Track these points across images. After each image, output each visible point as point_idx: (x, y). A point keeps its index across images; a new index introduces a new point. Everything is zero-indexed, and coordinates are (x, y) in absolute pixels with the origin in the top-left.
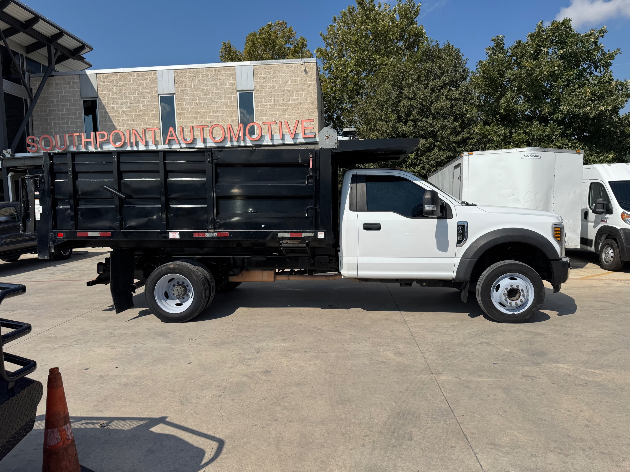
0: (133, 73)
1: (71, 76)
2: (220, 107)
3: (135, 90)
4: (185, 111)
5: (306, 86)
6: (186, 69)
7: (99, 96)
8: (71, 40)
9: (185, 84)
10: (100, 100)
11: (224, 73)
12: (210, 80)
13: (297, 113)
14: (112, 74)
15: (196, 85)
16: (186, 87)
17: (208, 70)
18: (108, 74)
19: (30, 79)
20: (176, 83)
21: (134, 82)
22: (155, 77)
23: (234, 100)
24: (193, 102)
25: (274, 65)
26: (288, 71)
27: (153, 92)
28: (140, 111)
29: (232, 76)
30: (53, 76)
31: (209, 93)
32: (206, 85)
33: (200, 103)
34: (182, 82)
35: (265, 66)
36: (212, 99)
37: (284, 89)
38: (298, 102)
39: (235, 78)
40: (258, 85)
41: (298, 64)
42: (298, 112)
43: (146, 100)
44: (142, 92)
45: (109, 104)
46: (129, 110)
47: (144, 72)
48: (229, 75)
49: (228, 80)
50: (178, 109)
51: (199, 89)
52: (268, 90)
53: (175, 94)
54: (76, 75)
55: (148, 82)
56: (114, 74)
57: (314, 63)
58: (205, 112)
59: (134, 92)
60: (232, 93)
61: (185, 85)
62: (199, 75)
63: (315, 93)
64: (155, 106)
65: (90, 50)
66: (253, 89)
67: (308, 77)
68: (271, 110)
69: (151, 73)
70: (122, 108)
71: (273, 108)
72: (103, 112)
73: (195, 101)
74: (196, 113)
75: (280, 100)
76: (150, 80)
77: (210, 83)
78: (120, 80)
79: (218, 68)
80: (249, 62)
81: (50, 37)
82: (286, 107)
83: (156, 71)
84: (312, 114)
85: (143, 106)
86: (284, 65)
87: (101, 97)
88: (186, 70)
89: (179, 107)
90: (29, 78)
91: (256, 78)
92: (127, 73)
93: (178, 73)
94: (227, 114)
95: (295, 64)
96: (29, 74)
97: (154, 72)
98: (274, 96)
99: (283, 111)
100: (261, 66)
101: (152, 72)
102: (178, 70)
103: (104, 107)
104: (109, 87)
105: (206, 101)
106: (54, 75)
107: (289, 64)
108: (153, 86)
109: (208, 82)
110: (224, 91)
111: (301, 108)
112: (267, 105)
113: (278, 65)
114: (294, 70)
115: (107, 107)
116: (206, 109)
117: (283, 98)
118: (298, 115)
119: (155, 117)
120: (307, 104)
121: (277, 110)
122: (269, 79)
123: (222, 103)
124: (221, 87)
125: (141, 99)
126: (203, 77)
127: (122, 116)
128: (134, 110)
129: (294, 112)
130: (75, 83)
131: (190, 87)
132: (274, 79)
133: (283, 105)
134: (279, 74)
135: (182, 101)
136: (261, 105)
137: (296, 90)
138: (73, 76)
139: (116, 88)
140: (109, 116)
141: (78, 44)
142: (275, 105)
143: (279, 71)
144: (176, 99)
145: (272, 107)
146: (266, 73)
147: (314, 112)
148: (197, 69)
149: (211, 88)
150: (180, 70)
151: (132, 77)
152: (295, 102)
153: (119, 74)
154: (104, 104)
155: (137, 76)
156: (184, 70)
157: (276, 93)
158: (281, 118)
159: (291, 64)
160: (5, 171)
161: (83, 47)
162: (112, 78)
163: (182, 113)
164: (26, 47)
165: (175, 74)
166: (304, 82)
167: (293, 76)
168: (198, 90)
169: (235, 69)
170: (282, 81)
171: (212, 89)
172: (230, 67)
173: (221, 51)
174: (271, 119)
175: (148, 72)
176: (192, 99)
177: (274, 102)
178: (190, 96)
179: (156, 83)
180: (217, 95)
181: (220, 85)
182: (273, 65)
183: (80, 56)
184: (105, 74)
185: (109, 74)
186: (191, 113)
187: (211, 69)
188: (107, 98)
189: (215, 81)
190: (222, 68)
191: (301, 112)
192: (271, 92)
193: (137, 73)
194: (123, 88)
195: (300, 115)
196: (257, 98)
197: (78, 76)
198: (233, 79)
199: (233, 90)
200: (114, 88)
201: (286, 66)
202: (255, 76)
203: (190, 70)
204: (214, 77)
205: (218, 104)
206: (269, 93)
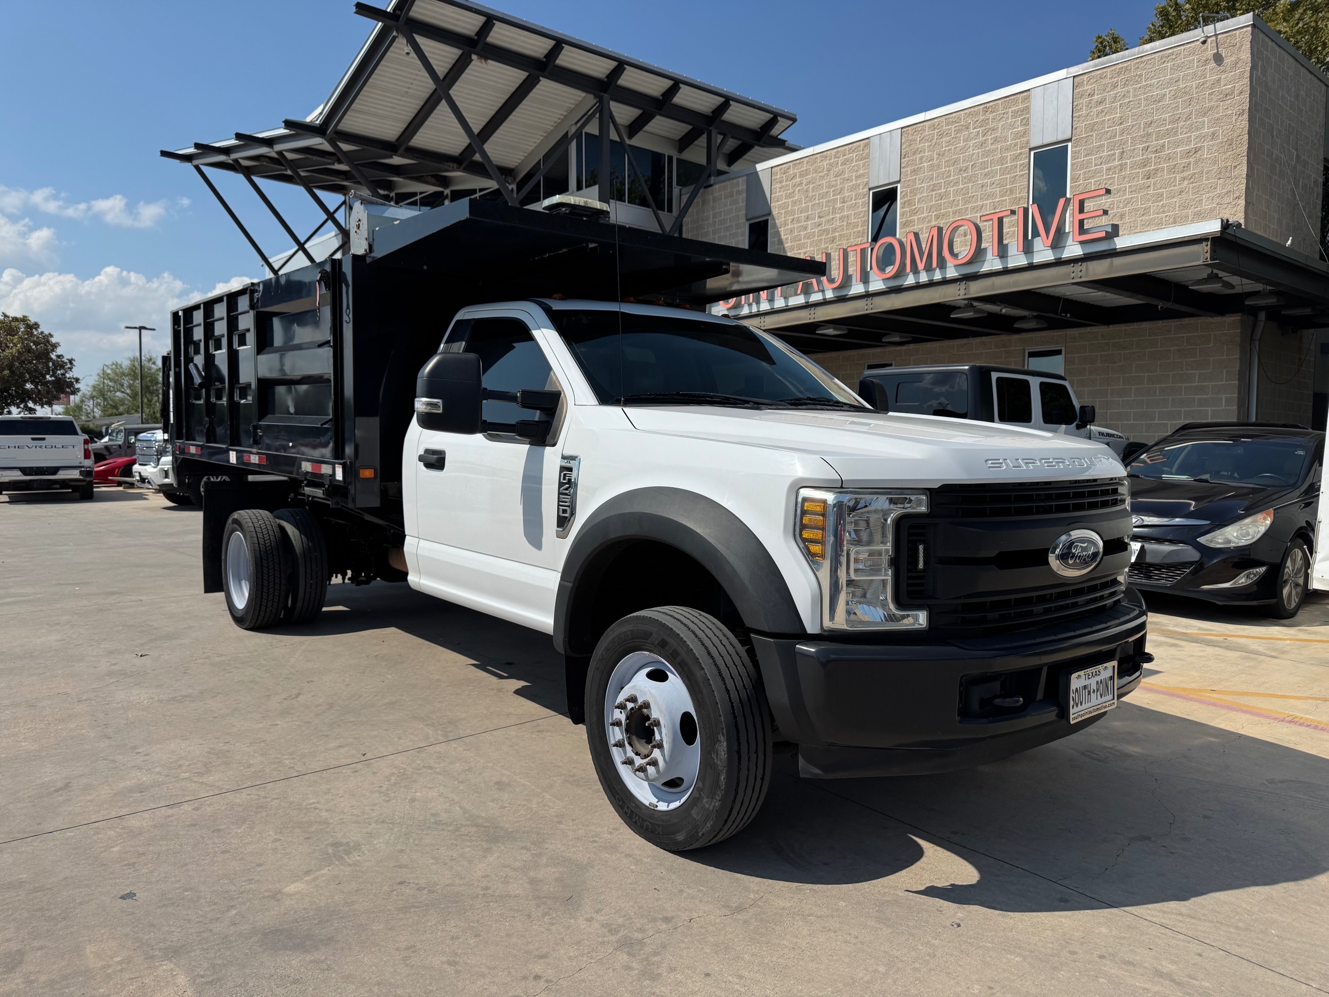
0: (828, 152)
1: (735, 181)
2: (991, 196)
3: (829, 188)
4: (916, 217)
5: (1215, 99)
6: (924, 121)
7: (773, 210)
8: (748, 111)
9: (920, 155)
10: (774, 219)
11: (1004, 114)
12: (972, 136)
13: (1184, 179)
14: (795, 162)
15: (941, 153)
16: (921, 163)
17: (969, 114)
18: (789, 164)
19: (682, 197)
20: (904, 158)
21: (829, 170)
22: (866, 151)
23: (1022, 173)
24: (934, 193)
25: (1129, 63)
26: (1165, 69)
27: (860, 185)
28: (834, 230)
29: (1022, 115)
30: (711, 186)
31: (967, 168)
32: (964, 149)
33: (947, 194)
34: (915, 153)
35: (1105, 70)
36: (974, 179)
37: (1150, 119)
38: (1188, 147)
39: (1028, 119)
40: (1081, 125)
41: (1195, 43)
42: (1186, 174)
43: (846, 205)
44: (842, 189)
45: (786, 224)
46: (817, 230)
47: (847, 147)
48: (1015, 114)
49: (1012, 126)
50: (902, 215)
51: (947, 161)
52: (1108, 132)
53: (899, 182)
54: (742, 176)
55: (854, 166)
56: (798, 161)
57: (1245, 29)
58: (955, 213)
59: (827, 192)
60: (1017, 157)
61: (921, 158)
62: (949, 129)
63: (1240, 115)
64: (862, 214)
65: (791, 122)
66: (1068, 136)
67: (1224, 71)
68: (1110, 182)
69: (859, 146)
70: (806, 228)
71: (1116, 176)
72: (776, 242)
73: (938, 190)
74: (937, 217)
75: (1136, 151)
76: (856, 162)
77: (971, 143)
78: (807, 172)
79: (991, 104)
80: (1065, 70)
81: (711, 115)
82: (1152, 168)
83: (868, 138)
84: (1227, 174)
85: (840, 219)
86: (1157, 55)
87: (775, 212)
88: (925, 124)
89: (905, 209)
90: (681, 195)
91: (1079, 108)
92: (818, 156)
93: (909, 134)
95: (1189, 46)
96: (681, 190)
97: (865, 141)
98: (1123, 143)
100: (1093, 74)
101: (862, 142)
102: (909, 128)
103: (779, 231)
104: (789, 189)
105: (961, 186)
106: (712, 183)
107: (1170, 51)
108: (861, 172)
109: (967, 141)
110: (999, 156)
111: (1197, 162)
112: (1101, 171)
113: (1138, 61)
114: (1183, 62)
115: (782, 231)
116: (958, 205)
117: (1147, 144)
118: (1186, 182)
119: (860, 239)
120: (1215, 148)
121: (1126, 180)
122: (1113, 103)
123: (994, 186)
124: (994, 147)
125: (838, 205)
126: (958, 131)
128: (824, 231)
129: (1175, 177)
130: (739, 192)
131: (929, 161)
132: (1127, 100)
133: (1145, 163)
134: (1141, 81)
135: (913, 194)
136: (1085, 173)
137: (1185, 116)
138: (738, 179)
139: (799, 190)
142: (1122, 167)
143: (1140, 76)
144: (901, 193)
145: (1115, 173)
146: (1104, 90)
147: (1235, 167)
148: (948, 117)
149: (974, 154)
150: (912, 127)
151: (828, 162)
152: (1179, 150)
153: (807, 159)
154: (779, 226)
155: (835, 158)
156: (922, 124)
157: (1127, 134)
158: (1137, 197)
159: (1175, 49)
161: (775, 119)
162: (796, 171)
163: (911, 221)
164: (680, 140)
165: (903, 137)
166: (1211, 89)
167: (1178, 81)
168: (946, 164)
169: (1029, 95)
170: (1146, 99)
171: (974, 156)
172: (1018, 96)
174: (1108, 204)
175: (855, 144)
176: (931, 187)
177: (1119, 160)
178: (928, 180)
179: (866, 165)
180: (985, 169)
181: (992, 144)
182: (1125, 65)
183: (775, 138)
184: (785, 166)
185: (791, 164)
186: (927, 220)
187: (976, 108)
188: (785, 212)
189: (983, 136)
190: (999, 102)
191: (1195, 174)
192: (1115, 136)
193: (835, 150)
194: (811, 186)
195: (1193, 183)
196: (1078, 158)
197: (745, 178)
198: (1024, 121)
199: (1022, 148)
200: (797, 190)
201: (1162, 58)
202: (1075, 104)
203: (932, 121)
204: (981, 126)
205: (984, 189)
206: (1110, 138)
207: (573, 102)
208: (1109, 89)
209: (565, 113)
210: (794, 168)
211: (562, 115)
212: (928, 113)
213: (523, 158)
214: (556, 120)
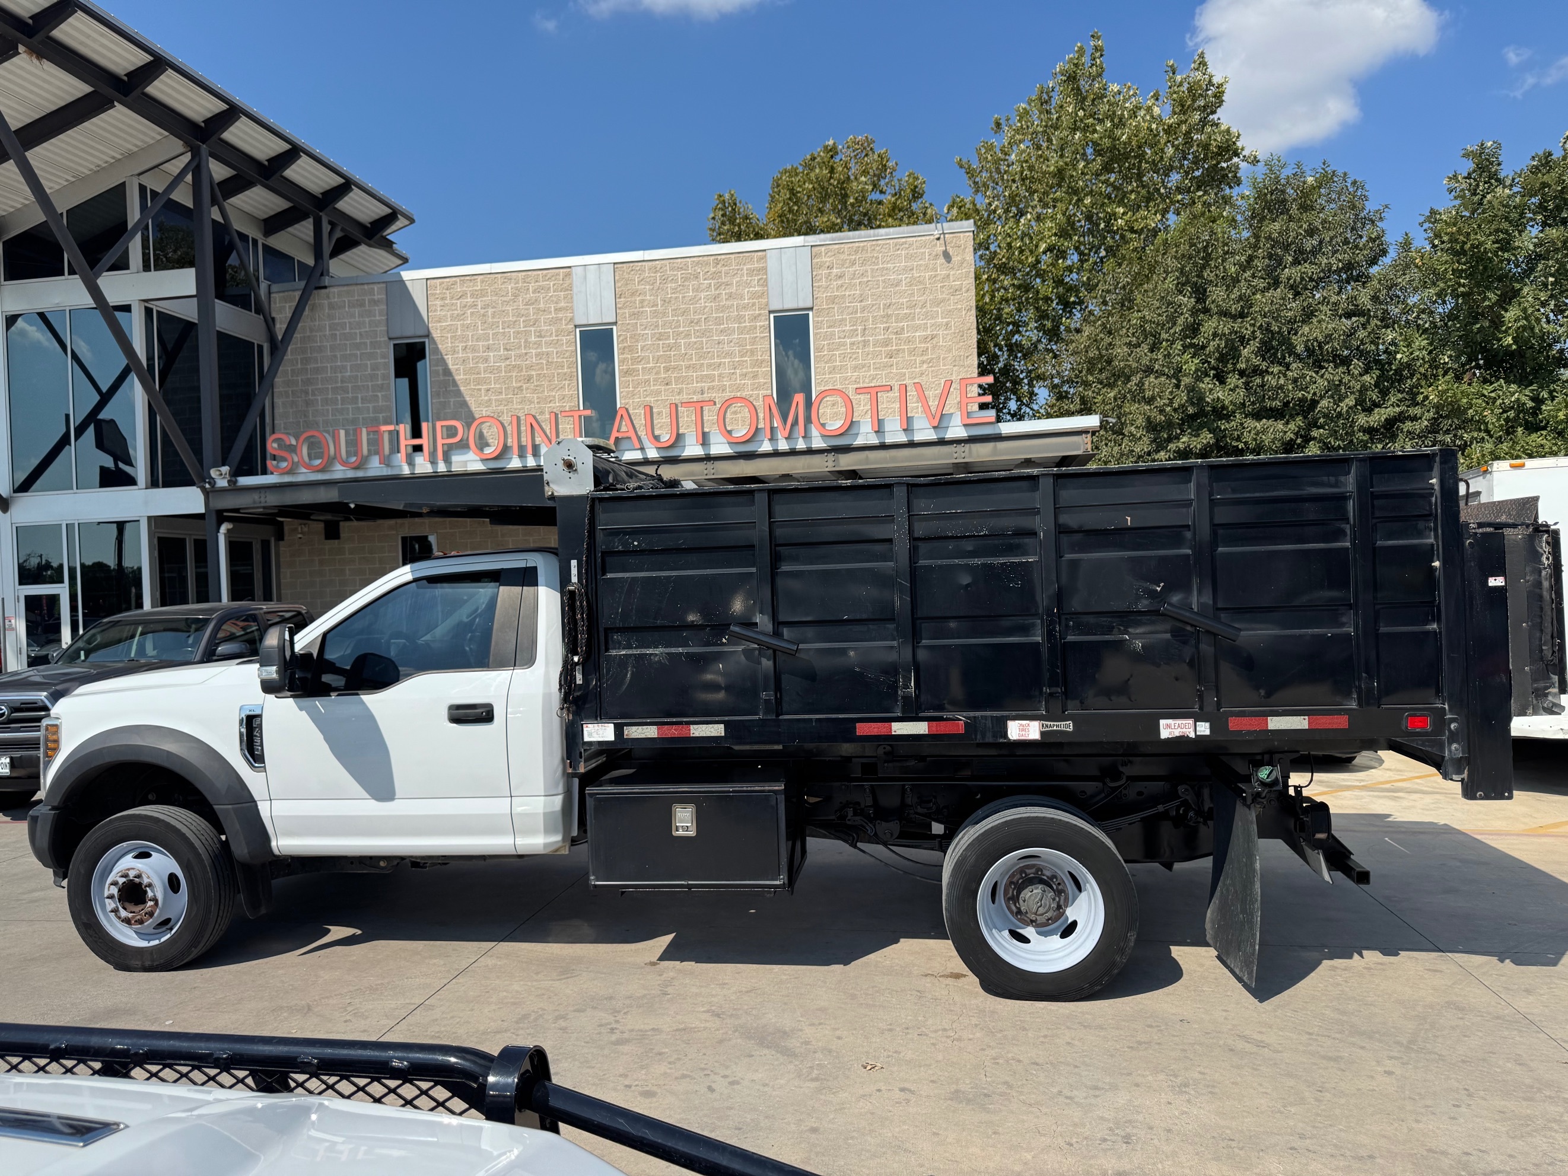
0: (513, 274)
1: (366, 287)
2: (729, 354)
3: (518, 316)
4: (640, 367)
5: (947, 292)
6: (644, 261)
7: (432, 331)
8: (367, 201)
9: (640, 298)
10: (435, 343)
11: (738, 270)
12: (704, 286)
13: (923, 362)
14: (462, 278)
15: (667, 300)
16: (642, 307)
17: (698, 263)
18: (454, 279)
19: (272, 295)
20: (620, 298)
21: (516, 296)
22: (568, 282)
23: (762, 335)
24: (661, 342)
25: (865, 243)
26: (899, 256)
27: (561, 319)
28: (530, 367)
29: (759, 275)
30: (325, 287)
31: (699, 320)
32: (694, 300)
33: (677, 346)
34: (633, 294)
35: (843, 246)
36: (708, 334)
37: (888, 301)
38: (924, 333)
39: (766, 279)
40: (822, 295)
41: (928, 238)
42: (925, 358)
43: (544, 340)
44: (536, 320)
45: (454, 352)
46: (503, 365)
47: (540, 272)
48: (751, 273)
49: (748, 284)
50: (622, 362)
51: (674, 310)
52: (849, 307)
53: (615, 323)
54: (379, 283)
55: (551, 296)
56: (468, 278)
57: (967, 234)
58: (688, 367)
59: (515, 321)
60: (755, 318)
61: (642, 301)
62: (675, 275)
63: (970, 310)
64: (567, 354)
65: (408, 223)
66: (810, 305)
67: (952, 268)
68: (854, 356)
69: (558, 274)
70: (486, 360)
71: (860, 351)
72: (441, 371)
73: (666, 339)
74: (667, 369)
75: (878, 330)
76: (554, 292)
77: (702, 295)
78: (482, 293)
79: (723, 257)
80: (802, 238)
81: (320, 196)
82: (894, 348)
83: (570, 267)
84: (961, 363)
85: (537, 355)
86: (892, 241)
87: (436, 334)
88: (644, 263)
89: (624, 355)
90: (270, 293)
91: (818, 278)
92: (499, 275)
93: (624, 271)
94: (744, 370)
95: (920, 238)
96: (270, 286)
97: (565, 270)
98: (865, 320)
99: (886, 357)
100: (830, 247)
101: (561, 270)
102: (624, 265)
103: (443, 360)
104: (456, 310)
105: (693, 340)
106: (327, 284)
107: (904, 240)
108: (562, 304)
109: (697, 291)
110: (736, 313)
111: (934, 348)
112: (844, 344)
113: (874, 243)
114: (916, 253)
115: (450, 360)
116: (691, 359)
117: (887, 325)
118: (925, 366)
119: (567, 382)
120: (949, 337)
121: (870, 356)
122: (852, 279)
123: (732, 344)
124: (729, 303)
125: (533, 339)
126: (686, 279)
127: (486, 381)
128: (514, 366)
129: (915, 360)
130: (375, 302)
131: (652, 306)
132: (865, 279)
133: (886, 343)
134: (878, 264)
135: (633, 340)
136: (829, 344)
137: (921, 304)
138: (371, 286)
139: (472, 313)
140: (454, 381)
141: (383, 210)
142: (865, 343)
143: (877, 258)
144: (618, 337)
145: (858, 348)
146: (843, 265)
147: (967, 357)
148: (672, 261)
149: (706, 307)
150: (628, 265)
151: (513, 285)
152: (917, 334)
153: (482, 277)
154: (444, 352)
155: (525, 282)
156: (640, 264)
157: (868, 312)
158: (882, 374)
159: (908, 239)
160: (212, 520)
161: (392, 217)
162: (465, 289)
163: (634, 370)
164: (265, 221)
165: (617, 274)
166: (942, 282)
167: (912, 269)
168: (674, 313)
169: (765, 256)
170: (884, 281)
171: (707, 309)
172: (753, 254)
173: (712, 215)
174: (854, 377)
175: (551, 271)
176: (657, 335)
177: (862, 337)
178: (652, 327)
179: (569, 299)
180: (720, 324)
181: (726, 299)
182: (862, 244)
183: (385, 238)
184: (448, 280)
185: (458, 279)
186: (654, 371)
187: (705, 258)
188: (452, 337)
189: (716, 289)
190: (733, 256)
191: (933, 359)
192: (856, 312)
193: (524, 274)
194: (490, 311)
195: (931, 367)
196: (820, 328)
197: (384, 285)
198: (761, 282)
199: (760, 309)
200: (469, 312)
201: (896, 245)
202: (814, 273)
203: (654, 263)
204: (712, 279)
205: (721, 346)
206: (852, 314)
207: (139, 143)
208: (847, 265)
209: (120, 157)
210: (462, 285)
211: (113, 158)
212: (647, 252)
213: (19, 206)
214: (100, 163)
